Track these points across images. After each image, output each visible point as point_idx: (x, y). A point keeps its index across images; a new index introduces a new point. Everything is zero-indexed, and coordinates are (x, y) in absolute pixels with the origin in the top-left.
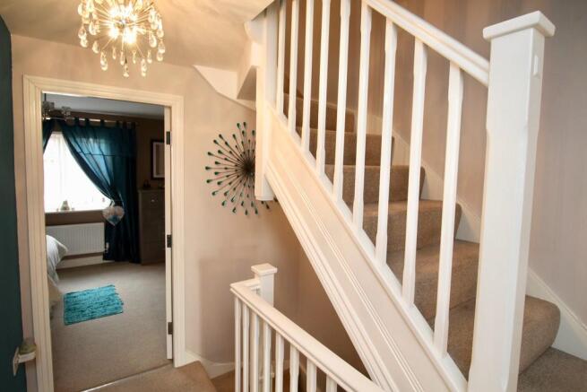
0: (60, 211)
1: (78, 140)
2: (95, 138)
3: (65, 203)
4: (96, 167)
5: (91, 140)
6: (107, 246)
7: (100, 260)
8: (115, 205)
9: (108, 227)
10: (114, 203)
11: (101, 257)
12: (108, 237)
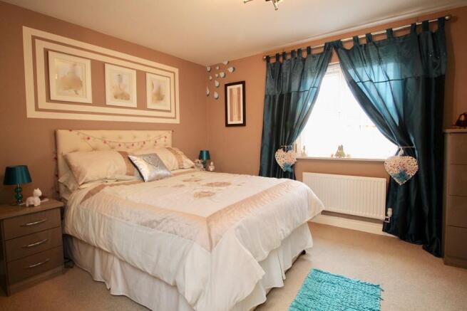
0: (334, 157)
1: (359, 70)
2: (380, 63)
3: (341, 148)
4: (380, 102)
5: (375, 67)
6: (390, 213)
7: (378, 229)
8: (404, 155)
9: (391, 186)
10: (402, 152)
11: (380, 227)
12: (390, 200)
